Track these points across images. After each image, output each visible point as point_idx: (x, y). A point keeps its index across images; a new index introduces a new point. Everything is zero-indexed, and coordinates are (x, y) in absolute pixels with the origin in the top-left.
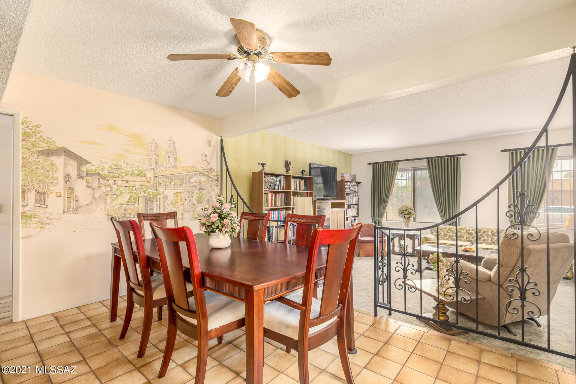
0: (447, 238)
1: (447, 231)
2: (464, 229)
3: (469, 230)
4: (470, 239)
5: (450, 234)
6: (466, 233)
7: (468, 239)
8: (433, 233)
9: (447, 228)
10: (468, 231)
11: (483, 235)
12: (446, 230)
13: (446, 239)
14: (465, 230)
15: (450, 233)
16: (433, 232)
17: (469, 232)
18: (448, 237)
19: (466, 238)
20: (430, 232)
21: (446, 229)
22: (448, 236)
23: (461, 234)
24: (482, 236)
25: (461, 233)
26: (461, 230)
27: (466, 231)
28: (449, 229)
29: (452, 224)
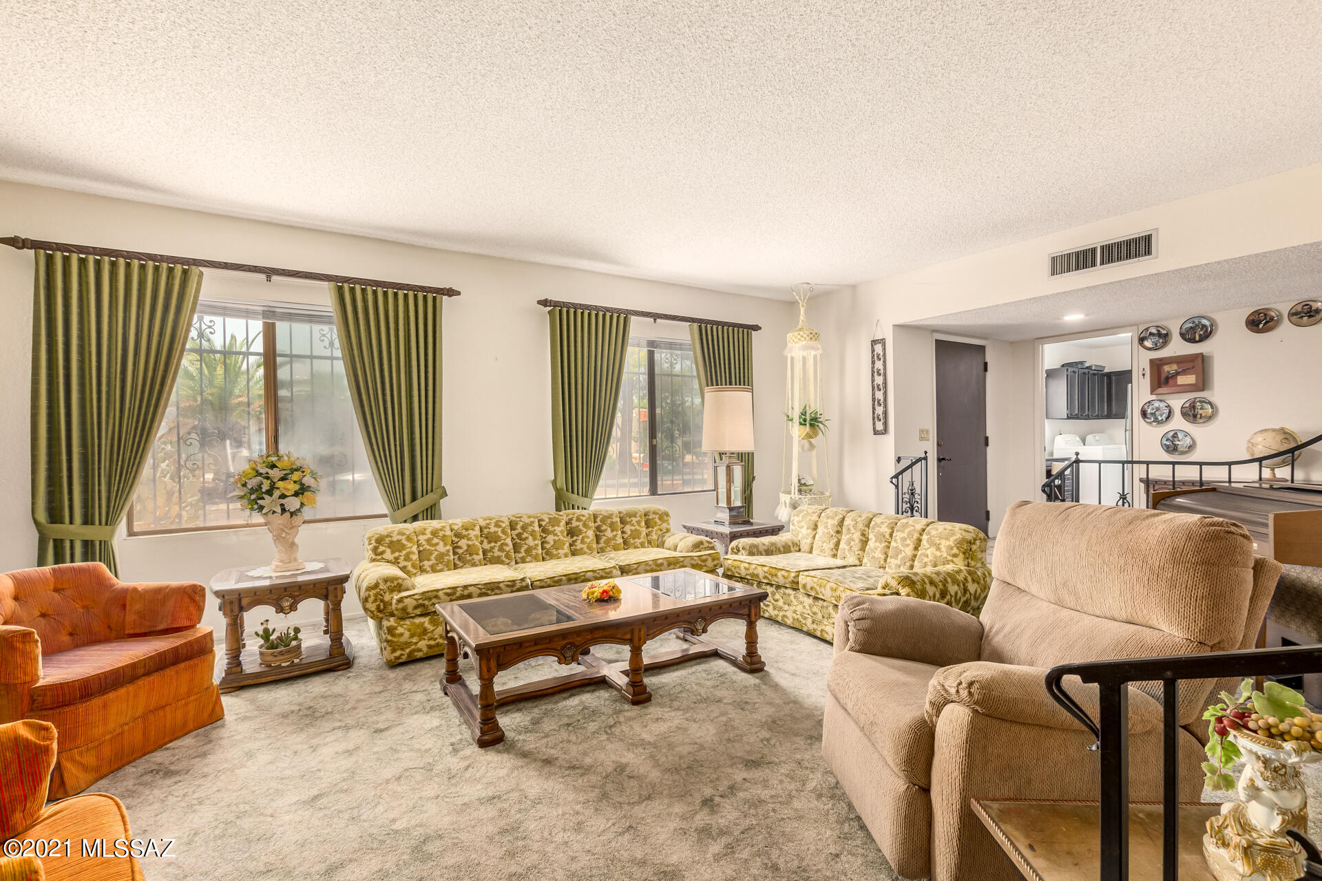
0: (430, 563)
1: (428, 541)
2: (475, 526)
3: (487, 527)
4: (496, 555)
5: (438, 548)
6: (481, 536)
7: (489, 555)
8: (384, 556)
9: (425, 529)
10: (486, 531)
11: (524, 536)
12: (426, 537)
13: (429, 569)
14: (477, 528)
15: (437, 544)
16: (383, 553)
17: (489, 533)
18: (434, 561)
19: (485, 552)
20: (370, 554)
21: (424, 534)
22: (434, 556)
23: (470, 543)
24: (521, 540)
25: (469, 539)
26: (467, 530)
27: (481, 530)
28: (435, 533)
29: (420, 517)
